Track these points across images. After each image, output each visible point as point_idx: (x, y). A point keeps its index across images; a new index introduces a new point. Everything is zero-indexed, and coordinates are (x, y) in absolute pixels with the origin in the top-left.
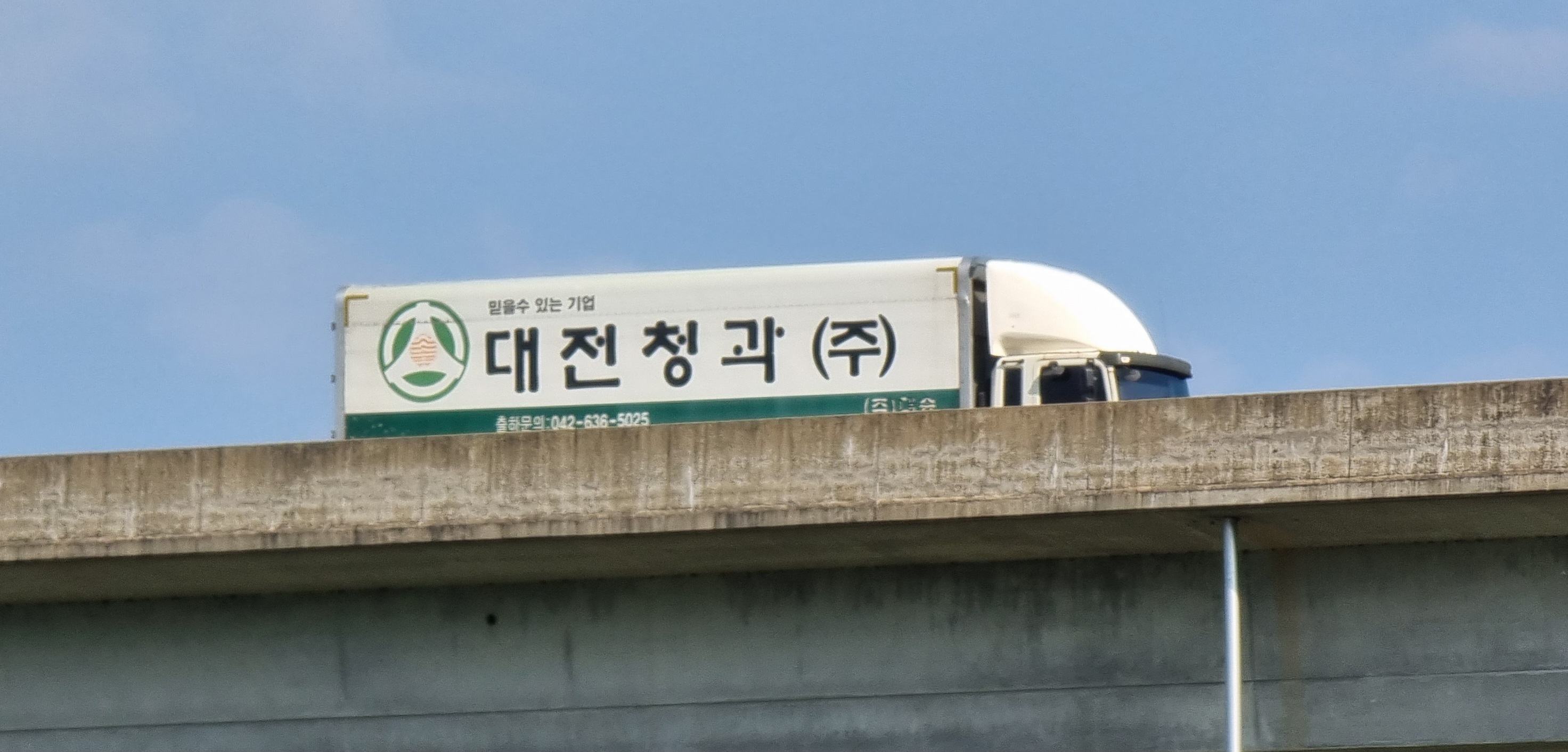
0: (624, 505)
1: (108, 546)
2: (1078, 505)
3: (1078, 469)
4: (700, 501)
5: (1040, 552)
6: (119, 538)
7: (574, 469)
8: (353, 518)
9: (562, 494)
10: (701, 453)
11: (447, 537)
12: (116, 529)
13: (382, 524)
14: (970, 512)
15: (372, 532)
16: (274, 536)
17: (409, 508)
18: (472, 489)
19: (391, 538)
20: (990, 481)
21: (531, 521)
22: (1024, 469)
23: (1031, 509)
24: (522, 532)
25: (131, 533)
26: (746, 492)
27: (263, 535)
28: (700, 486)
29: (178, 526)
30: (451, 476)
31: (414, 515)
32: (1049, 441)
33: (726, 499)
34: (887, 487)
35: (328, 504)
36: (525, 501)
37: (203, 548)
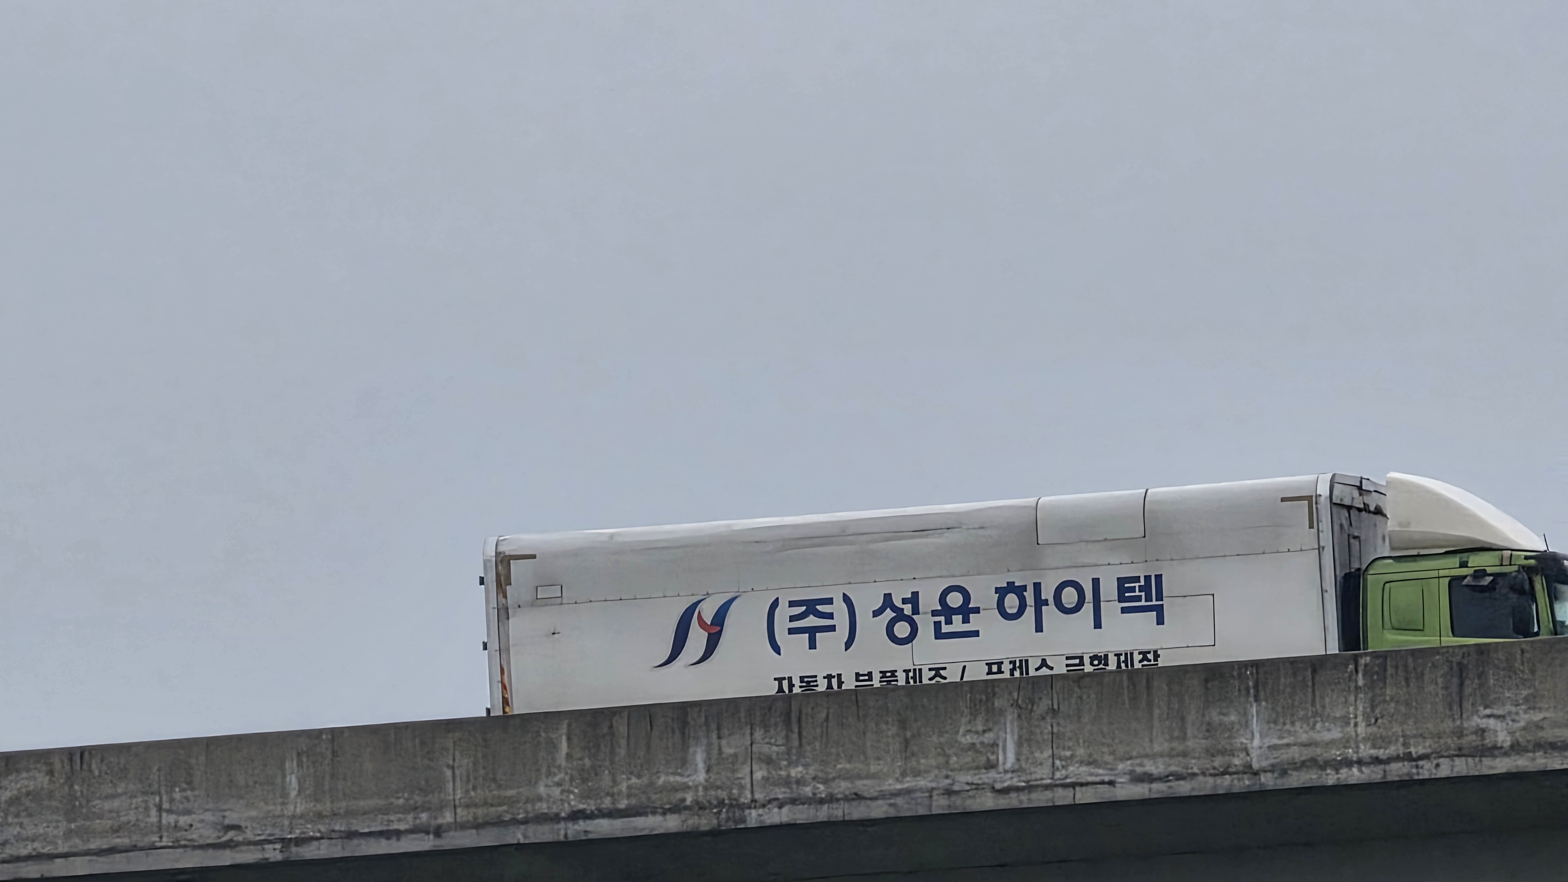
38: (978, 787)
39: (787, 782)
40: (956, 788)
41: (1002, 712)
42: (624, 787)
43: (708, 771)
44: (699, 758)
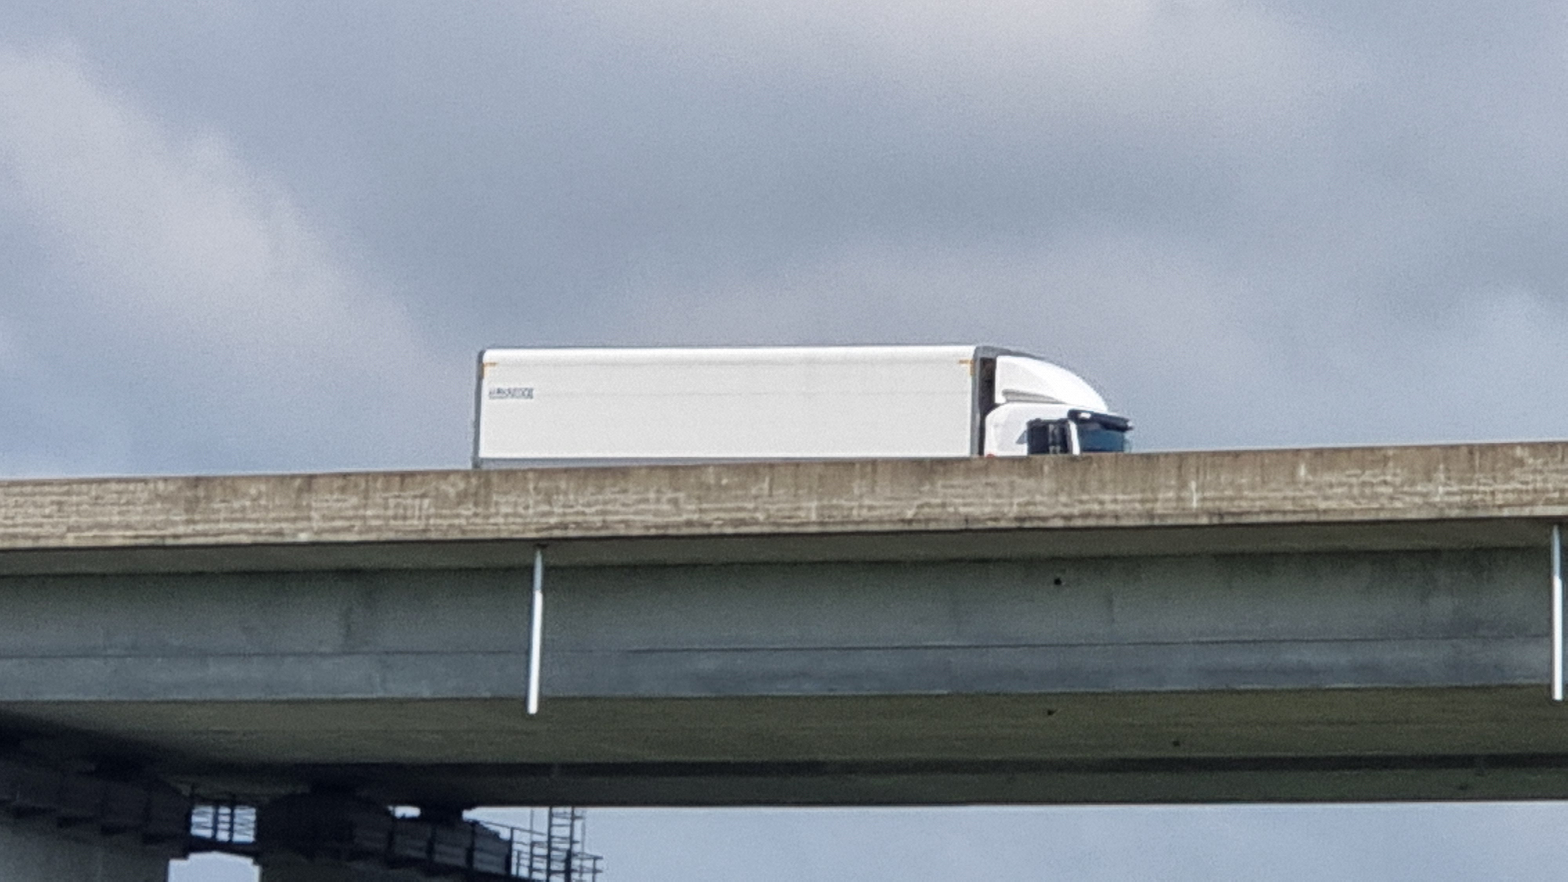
0: (1149, 506)
1: (796, 525)
2: (1454, 513)
3: (1455, 489)
4: (1200, 505)
5: (1429, 544)
6: (805, 520)
7: (1114, 481)
8: (963, 510)
9: (1107, 497)
10: (1201, 472)
11: (1027, 525)
12: (802, 514)
13: (984, 514)
14: (1382, 516)
15: (977, 520)
16: (910, 521)
17: (1002, 505)
18: (1046, 492)
19: (991, 524)
20: (1397, 496)
21: (1086, 515)
22: (1419, 488)
23: (1424, 515)
24: (1079, 523)
25: (814, 517)
26: (1231, 499)
27: (903, 521)
28: (1200, 495)
29: (845, 513)
30: (1031, 483)
31: (1006, 509)
32: (1436, 469)
33: (1217, 503)
34: (1326, 498)
35: (948, 501)
36: (1081, 502)
37: (863, 528)
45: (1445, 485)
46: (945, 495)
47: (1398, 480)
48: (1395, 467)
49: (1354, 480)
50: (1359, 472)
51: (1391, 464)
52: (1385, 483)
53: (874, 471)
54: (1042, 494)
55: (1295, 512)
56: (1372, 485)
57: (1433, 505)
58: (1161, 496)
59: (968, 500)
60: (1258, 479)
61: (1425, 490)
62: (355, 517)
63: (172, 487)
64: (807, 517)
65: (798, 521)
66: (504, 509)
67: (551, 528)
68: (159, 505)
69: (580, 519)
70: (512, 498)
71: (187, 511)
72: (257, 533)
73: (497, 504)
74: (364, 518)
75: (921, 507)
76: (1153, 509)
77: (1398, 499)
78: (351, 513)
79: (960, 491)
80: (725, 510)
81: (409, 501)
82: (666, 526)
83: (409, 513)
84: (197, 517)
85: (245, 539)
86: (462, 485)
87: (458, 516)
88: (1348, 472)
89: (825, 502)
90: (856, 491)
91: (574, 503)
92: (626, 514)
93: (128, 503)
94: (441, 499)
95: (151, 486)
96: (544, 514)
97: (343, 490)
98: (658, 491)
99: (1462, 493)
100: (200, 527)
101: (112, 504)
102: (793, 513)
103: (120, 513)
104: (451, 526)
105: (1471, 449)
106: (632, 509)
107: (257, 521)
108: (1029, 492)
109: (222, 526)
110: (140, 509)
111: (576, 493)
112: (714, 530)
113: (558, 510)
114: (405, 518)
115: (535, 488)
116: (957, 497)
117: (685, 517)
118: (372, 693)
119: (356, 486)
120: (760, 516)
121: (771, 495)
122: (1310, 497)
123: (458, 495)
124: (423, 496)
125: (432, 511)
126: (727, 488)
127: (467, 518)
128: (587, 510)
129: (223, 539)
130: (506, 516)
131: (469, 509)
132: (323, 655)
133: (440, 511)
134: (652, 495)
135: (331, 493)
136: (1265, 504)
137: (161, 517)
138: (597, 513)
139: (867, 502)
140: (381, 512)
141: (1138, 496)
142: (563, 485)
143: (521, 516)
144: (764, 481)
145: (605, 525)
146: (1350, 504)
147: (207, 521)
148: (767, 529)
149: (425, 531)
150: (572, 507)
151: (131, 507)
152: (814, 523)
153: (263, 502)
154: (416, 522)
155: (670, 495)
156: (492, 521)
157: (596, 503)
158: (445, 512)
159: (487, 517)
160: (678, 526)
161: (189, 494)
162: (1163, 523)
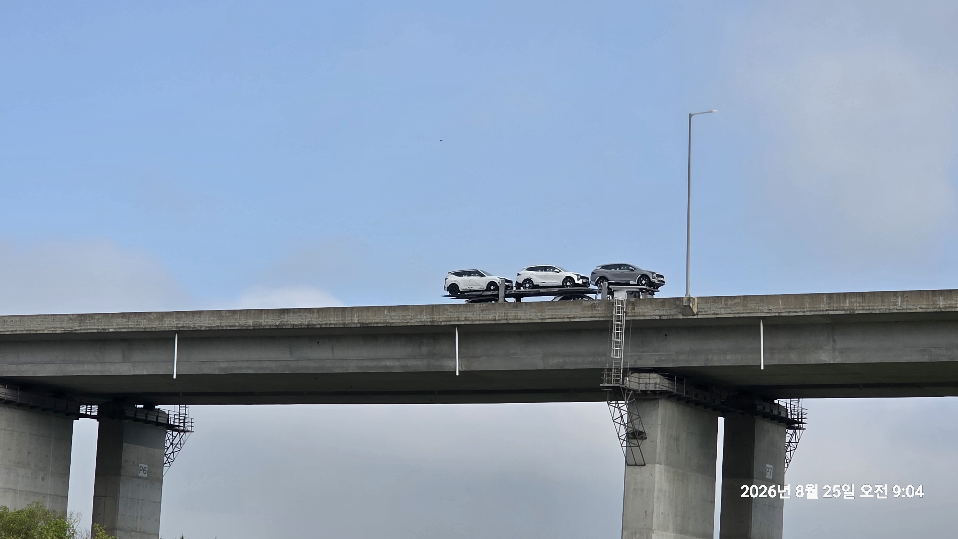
38: (894, 308)
39: (862, 306)
40: (890, 308)
41: (898, 297)
42: (835, 306)
43: (849, 304)
44: (848, 302)
45: (425, 316)
46: (287, 319)
47: (413, 314)
48: (411, 311)
49: (400, 314)
50: (401, 312)
51: (410, 310)
52: (409, 315)
53: (268, 312)
54: (314, 318)
55: (383, 323)
56: (405, 316)
57: (422, 322)
58: (347, 319)
59: (293, 320)
60: (374, 314)
61: (420, 317)
62: (125, 325)
63: (75, 317)
64: (250, 324)
65: (247, 325)
66: (167, 323)
67: (180, 327)
68: (71, 321)
69: (188, 325)
70: (169, 319)
71: (79, 323)
72: (99, 329)
73: (165, 321)
74: (128, 325)
75: (281, 322)
76: (344, 323)
77: (412, 320)
78: (125, 323)
79: (291, 317)
80: (228, 323)
81: (141, 320)
82: (211, 327)
83: (140, 324)
84: (81, 325)
85: (95, 331)
86: (155, 316)
87: (154, 324)
88: (399, 312)
89: (255, 321)
90: (263, 317)
91: (186, 321)
92: (200, 324)
93: (62, 321)
94: (149, 320)
95: (69, 316)
96: (177, 324)
97: (122, 317)
98: (209, 318)
99: (431, 318)
100: (82, 328)
101: (58, 321)
102: (246, 324)
103: (60, 324)
104: (152, 327)
105: (433, 306)
106: (202, 323)
107: (98, 326)
108: (310, 318)
109: (89, 327)
110: (65, 323)
111: (187, 318)
112: (224, 328)
113: (182, 322)
114: (139, 325)
115: (175, 317)
116: (290, 319)
117: (217, 325)
118: (131, 373)
119: (126, 316)
120: (237, 324)
121: (240, 319)
122: (388, 319)
123: (154, 318)
124: (145, 319)
125: (147, 323)
126: (228, 317)
127: (157, 325)
128: (190, 323)
129: (89, 331)
130: (167, 324)
131: (157, 322)
132: (117, 363)
133: (149, 323)
134: (207, 319)
135: (119, 318)
136: (376, 321)
137: (72, 325)
138: (193, 323)
139: (266, 320)
140: (133, 323)
141: (340, 319)
142: (183, 315)
143: (171, 324)
144: (238, 315)
145: (194, 327)
146: (399, 321)
147: (84, 326)
148: (239, 328)
149: (145, 328)
150: (185, 322)
151: (63, 322)
152: (252, 326)
153: (100, 321)
154: (142, 326)
155: (212, 318)
156: (163, 326)
157: (193, 320)
158: (151, 323)
159: (162, 325)
160: (214, 327)
161: (80, 318)
162: (347, 326)
